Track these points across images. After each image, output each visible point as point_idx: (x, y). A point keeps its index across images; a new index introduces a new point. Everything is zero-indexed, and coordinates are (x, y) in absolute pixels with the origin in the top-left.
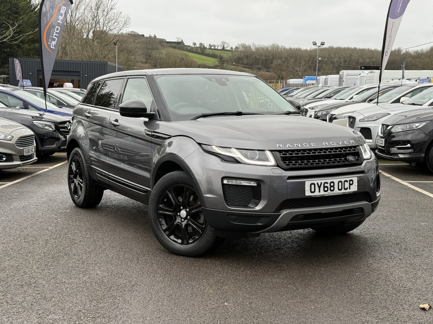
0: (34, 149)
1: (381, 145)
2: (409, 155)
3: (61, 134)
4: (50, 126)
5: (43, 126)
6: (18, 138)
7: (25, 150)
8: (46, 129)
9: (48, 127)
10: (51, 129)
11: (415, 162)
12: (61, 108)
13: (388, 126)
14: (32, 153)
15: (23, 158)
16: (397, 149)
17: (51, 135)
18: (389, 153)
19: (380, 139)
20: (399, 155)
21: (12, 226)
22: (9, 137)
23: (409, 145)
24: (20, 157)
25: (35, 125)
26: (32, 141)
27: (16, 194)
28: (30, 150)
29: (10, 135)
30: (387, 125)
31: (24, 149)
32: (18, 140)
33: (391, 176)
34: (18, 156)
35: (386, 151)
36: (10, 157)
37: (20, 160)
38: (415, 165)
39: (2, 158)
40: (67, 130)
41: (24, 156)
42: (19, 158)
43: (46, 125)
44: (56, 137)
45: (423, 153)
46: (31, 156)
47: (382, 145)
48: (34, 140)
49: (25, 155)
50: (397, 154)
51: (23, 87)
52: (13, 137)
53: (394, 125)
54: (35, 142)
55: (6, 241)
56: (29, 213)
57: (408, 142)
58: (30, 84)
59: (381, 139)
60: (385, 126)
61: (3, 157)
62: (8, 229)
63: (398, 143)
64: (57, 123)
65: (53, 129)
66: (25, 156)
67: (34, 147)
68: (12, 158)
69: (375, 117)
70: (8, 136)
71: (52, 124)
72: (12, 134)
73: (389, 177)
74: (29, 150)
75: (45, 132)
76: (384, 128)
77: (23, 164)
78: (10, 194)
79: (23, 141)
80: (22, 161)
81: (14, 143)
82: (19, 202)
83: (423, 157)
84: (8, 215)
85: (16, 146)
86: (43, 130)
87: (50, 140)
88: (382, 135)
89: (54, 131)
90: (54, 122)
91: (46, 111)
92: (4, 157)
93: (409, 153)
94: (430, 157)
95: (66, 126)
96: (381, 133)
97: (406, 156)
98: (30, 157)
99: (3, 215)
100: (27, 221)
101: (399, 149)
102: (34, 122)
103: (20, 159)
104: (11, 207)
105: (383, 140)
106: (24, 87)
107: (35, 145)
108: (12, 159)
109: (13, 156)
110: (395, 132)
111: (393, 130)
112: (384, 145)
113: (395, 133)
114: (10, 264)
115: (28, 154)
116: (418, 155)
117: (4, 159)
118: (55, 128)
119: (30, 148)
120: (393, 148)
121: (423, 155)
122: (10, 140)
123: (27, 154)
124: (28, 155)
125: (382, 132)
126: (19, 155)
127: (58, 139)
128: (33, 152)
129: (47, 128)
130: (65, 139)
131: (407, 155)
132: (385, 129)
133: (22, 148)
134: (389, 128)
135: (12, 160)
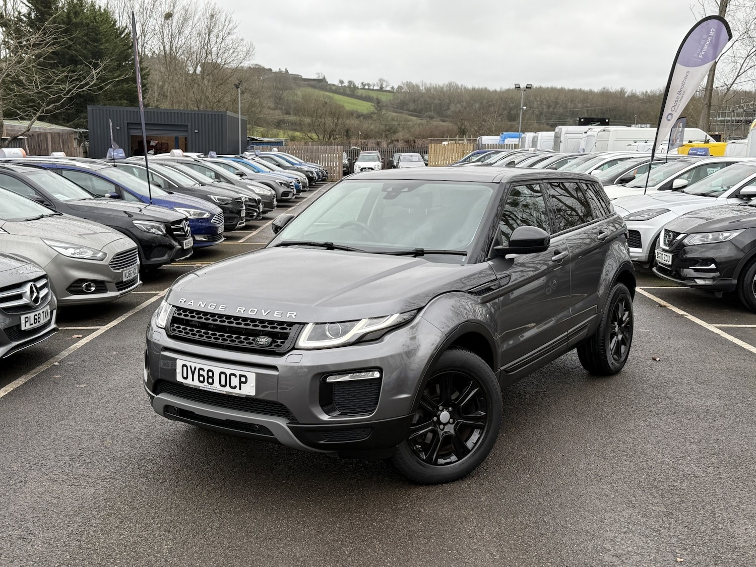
0: (137, 270)
1: (665, 262)
2: (714, 281)
3: (175, 239)
4: (159, 229)
5: (148, 229)
6: (114, 255)
7: (124, 273)
8: (152, 233)
9: (155, 230)
10: (161, 233)
11: (722, 292)
12: (172, 195)
13: (679, 234)
14: (134, 276)
15: (121, 285)
16: (693, 271)
17: (160, 241)
18: (678, 276)
19: (664, 253)
20: (697, 281)
21: (115, 434)
22: (100, 255)
23: (713, 266)
24: (116, 284)
25: (136, 226)
26: (134, 258)
27: (115, 353)
28: (132, 272)
29: (102, 252)
30: (675, 232)
31: (122, 271)
32: (114, 259)
33: (687, 314)
34: (114, 284)
35: (674, 272)
36: (101, 286)
37: (116, 289)
38: (721, 297)
39: (89, 288)
40: (184, 233)
41: (122, 282)
42: (115, 286)
43: (153, 227)
44: (168, 244)
45: (735, 279)
46: (134, 281)
47: (667, 262)
48: (137, 255)
49: (124, 280)
50: (693, 279)
51: (113, 161)
52: (106, 254)
53: (688, 234)
54: (138, 258)
55: (109, 474)
56: (139, 398)
57: (712, 261)
58: (123, 155)
59: (666, 254)
60: (671, 234)
61: (91, 287)
62: (108, 441)
63: (695, 261)
64: (168, 222)
65: (162, 231)
66: (125, 282)
67: (137, 267)
68: (105, 286)
69: (646, 214)
70: (98, 254)
71: (161, 224)
72: (105, 250)
73: (682, 315)
74: (130, 273)
75: (150, 237)
76: (670, 236)
77: (121, 294)
78: (105, 354)
79: (122, 259)
80: (119, 290)
81: (107, 264)
82: (121, 374)
83: (734, 284)
84: (107, 405)
85: (111, 268)
86: (148, 234)
87: (159, 249)
88: (667, 248)
89: (165, 235)
90: (164, 223)
91: (150, 201)
92: (93, 287)
93: (713, 278)
94: (745, 285)
95: (182, 226)
96: (664, 244)
97: (708, 282)
98: (132, 282)
99: (98, 404)
100: (139, 421)
101: (696, 270)
102: (134, 222)
103: (117, 287)
104: (110, 386)
105: (670, 256)
106: (115, 161)
107: (138, 262)
108: (104, 288)
109: (106, 284)
110: (689, 244)
111: (686, 241)
112: (670, 263)
113: (691, 247)
114: (122, 537)
115: (129, 278)
116: (726, 282)
117: (93, 289)
118: (166, 231)
119: (132, 269)
120: (685, 269)
121: (735, 282)
122: (102, 260)
123: (127, 279)
124: (129, 280)
125: (667, 242)
126: (115, 281)
127: (171, 247)
128: (136, 275)
129: (153, 230)
130: (180, 247)
131: (710, 281)
132: (671, 238)
133: (120, 271)
134: (679, 238)
135: (105, 290)
